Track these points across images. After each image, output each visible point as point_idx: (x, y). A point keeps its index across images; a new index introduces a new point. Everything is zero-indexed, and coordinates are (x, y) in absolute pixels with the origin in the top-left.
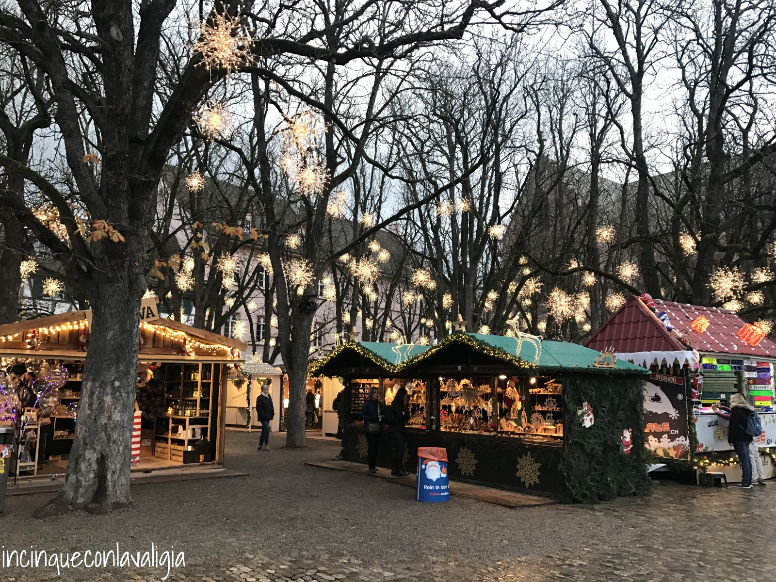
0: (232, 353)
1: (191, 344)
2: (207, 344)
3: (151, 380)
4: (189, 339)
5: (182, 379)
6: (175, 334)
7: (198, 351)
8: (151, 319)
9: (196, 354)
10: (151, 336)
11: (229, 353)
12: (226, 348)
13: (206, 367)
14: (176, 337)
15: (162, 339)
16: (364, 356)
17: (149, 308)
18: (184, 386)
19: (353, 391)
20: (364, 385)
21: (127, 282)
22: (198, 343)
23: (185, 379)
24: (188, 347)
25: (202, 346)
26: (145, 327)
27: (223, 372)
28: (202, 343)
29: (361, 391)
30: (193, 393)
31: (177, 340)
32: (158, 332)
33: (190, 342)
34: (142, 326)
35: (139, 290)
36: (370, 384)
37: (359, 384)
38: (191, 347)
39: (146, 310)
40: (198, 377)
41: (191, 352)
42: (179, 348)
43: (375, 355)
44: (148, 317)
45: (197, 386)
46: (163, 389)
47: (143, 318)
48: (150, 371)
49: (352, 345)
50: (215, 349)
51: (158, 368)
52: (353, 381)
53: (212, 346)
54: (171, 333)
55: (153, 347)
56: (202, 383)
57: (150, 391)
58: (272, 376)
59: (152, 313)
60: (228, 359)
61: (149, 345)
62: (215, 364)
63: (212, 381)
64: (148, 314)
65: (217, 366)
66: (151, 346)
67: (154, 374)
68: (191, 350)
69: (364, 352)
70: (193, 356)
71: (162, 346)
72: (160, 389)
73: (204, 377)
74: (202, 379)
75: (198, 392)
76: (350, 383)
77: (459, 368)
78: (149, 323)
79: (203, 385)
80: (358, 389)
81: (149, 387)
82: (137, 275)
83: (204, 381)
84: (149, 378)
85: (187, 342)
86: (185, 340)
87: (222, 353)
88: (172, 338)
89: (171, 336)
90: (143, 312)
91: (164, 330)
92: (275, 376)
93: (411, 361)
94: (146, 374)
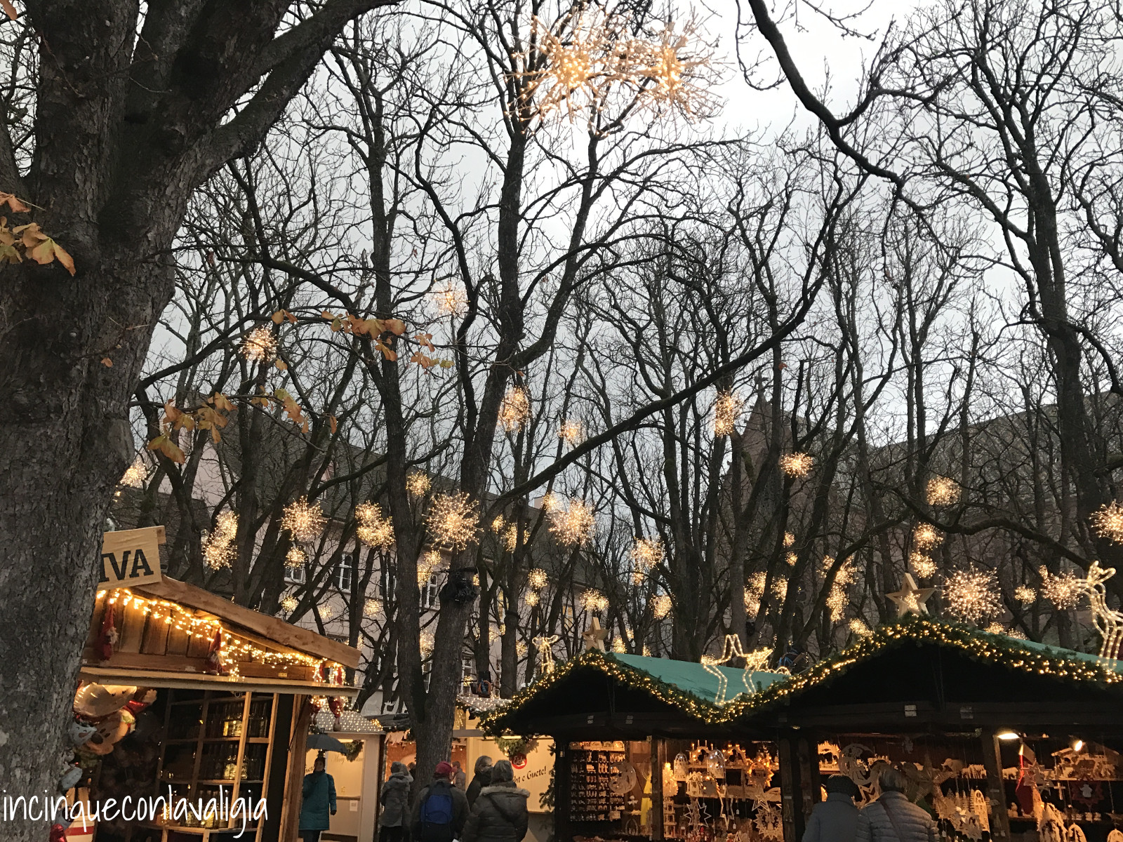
0: (325, 672)
1: (232, 648)
2: (267, 650)
3: (129, 735)
4: (228, 636)
5: (202, 732)
6: (196, 622)
7: (247, 665)
8: (142, 580)
9: (241, 674)
10: (141, 626)
11: (317, 672)
12: (309, 660)
13: (261, 704)
14: (197, 630)
15: (164, 636)
16: (627, 685)
17: (139, 552)
18: (204, 752)
19: (574, 770)
20: (595, 753)
21: (76, 430)
22: (247, 647)
23: (208, 735)
24: (223, 655)
25: (256, 653)
26: (125, 602)
27: (299, 718)
28: (256, 646)
29: (590, 768)
30: (224, 768)
31: (198, 636)
32: (156, 616)
33: (230, 642)
34: (120, 600)
35: (110, 459)
36: (607, 754)
37: (584, 753)
38: (231, 655)
39: (131, 558)
40: (239, 730)
41: (229, 666)
42: (203, 656)
43: (657, 682)
44: (134, 574)
45: (235, 752)
46: (156, 759)
47: (121, 576)
48: (128, 716)
49: (593, 659)
50: (285, 662)
51: (148, 708)
52: (573, 745)
53: (279, 656)
54: (188, 620)
55: (141, 652)
56: (247, 744)
57: (126, 764)
58: (364, 736)
59: (146, 565)
60: (314, 684)
61: (132, 647)
62: (281, 695)
63: (270, 740)
64: (135, 567)
65: (286, 701)
66: (136, 651)
67: (137, 722)
68: (231, 661)
69: (628, 676)
70: (234, 675)
71: (162, 650)
72: (150, 758)
73: (253, 730)
74: (248, 736)
75: (236, 768)
76: (568, 751)
77: (910, 711)
78: (137, 591)
79: (250, 748)
80: (584, 765)
81: (122, 753)
82: (107, 416)
83: (252, 740)
84: (123, 731)
85: (223, 644)
86: (218, 638)
87: (300, 672)
88: (189, 632)
89: (185, 628)
90: (125, 563)
91: (172, 612)
92: (371, 736)
93: (768, 695)
94: (117, 720)
